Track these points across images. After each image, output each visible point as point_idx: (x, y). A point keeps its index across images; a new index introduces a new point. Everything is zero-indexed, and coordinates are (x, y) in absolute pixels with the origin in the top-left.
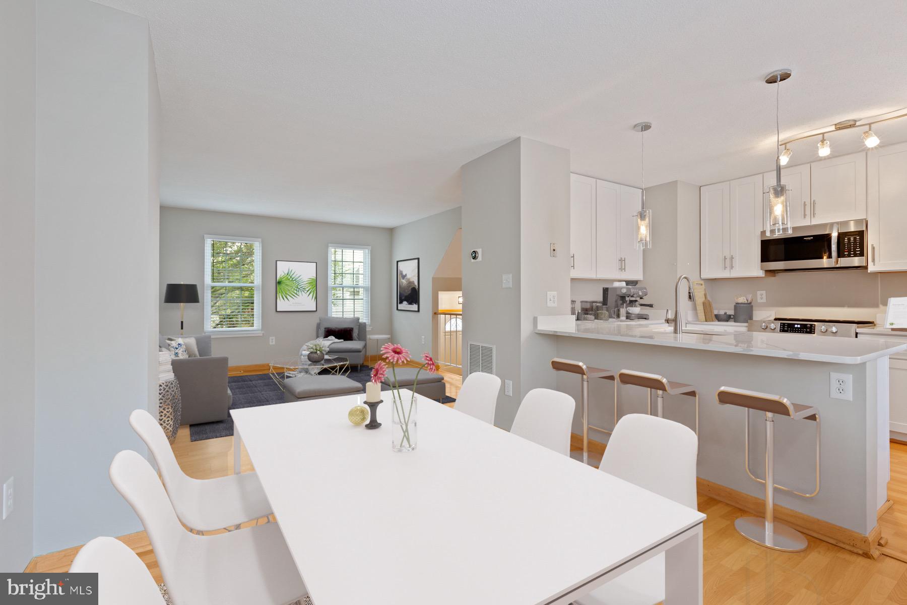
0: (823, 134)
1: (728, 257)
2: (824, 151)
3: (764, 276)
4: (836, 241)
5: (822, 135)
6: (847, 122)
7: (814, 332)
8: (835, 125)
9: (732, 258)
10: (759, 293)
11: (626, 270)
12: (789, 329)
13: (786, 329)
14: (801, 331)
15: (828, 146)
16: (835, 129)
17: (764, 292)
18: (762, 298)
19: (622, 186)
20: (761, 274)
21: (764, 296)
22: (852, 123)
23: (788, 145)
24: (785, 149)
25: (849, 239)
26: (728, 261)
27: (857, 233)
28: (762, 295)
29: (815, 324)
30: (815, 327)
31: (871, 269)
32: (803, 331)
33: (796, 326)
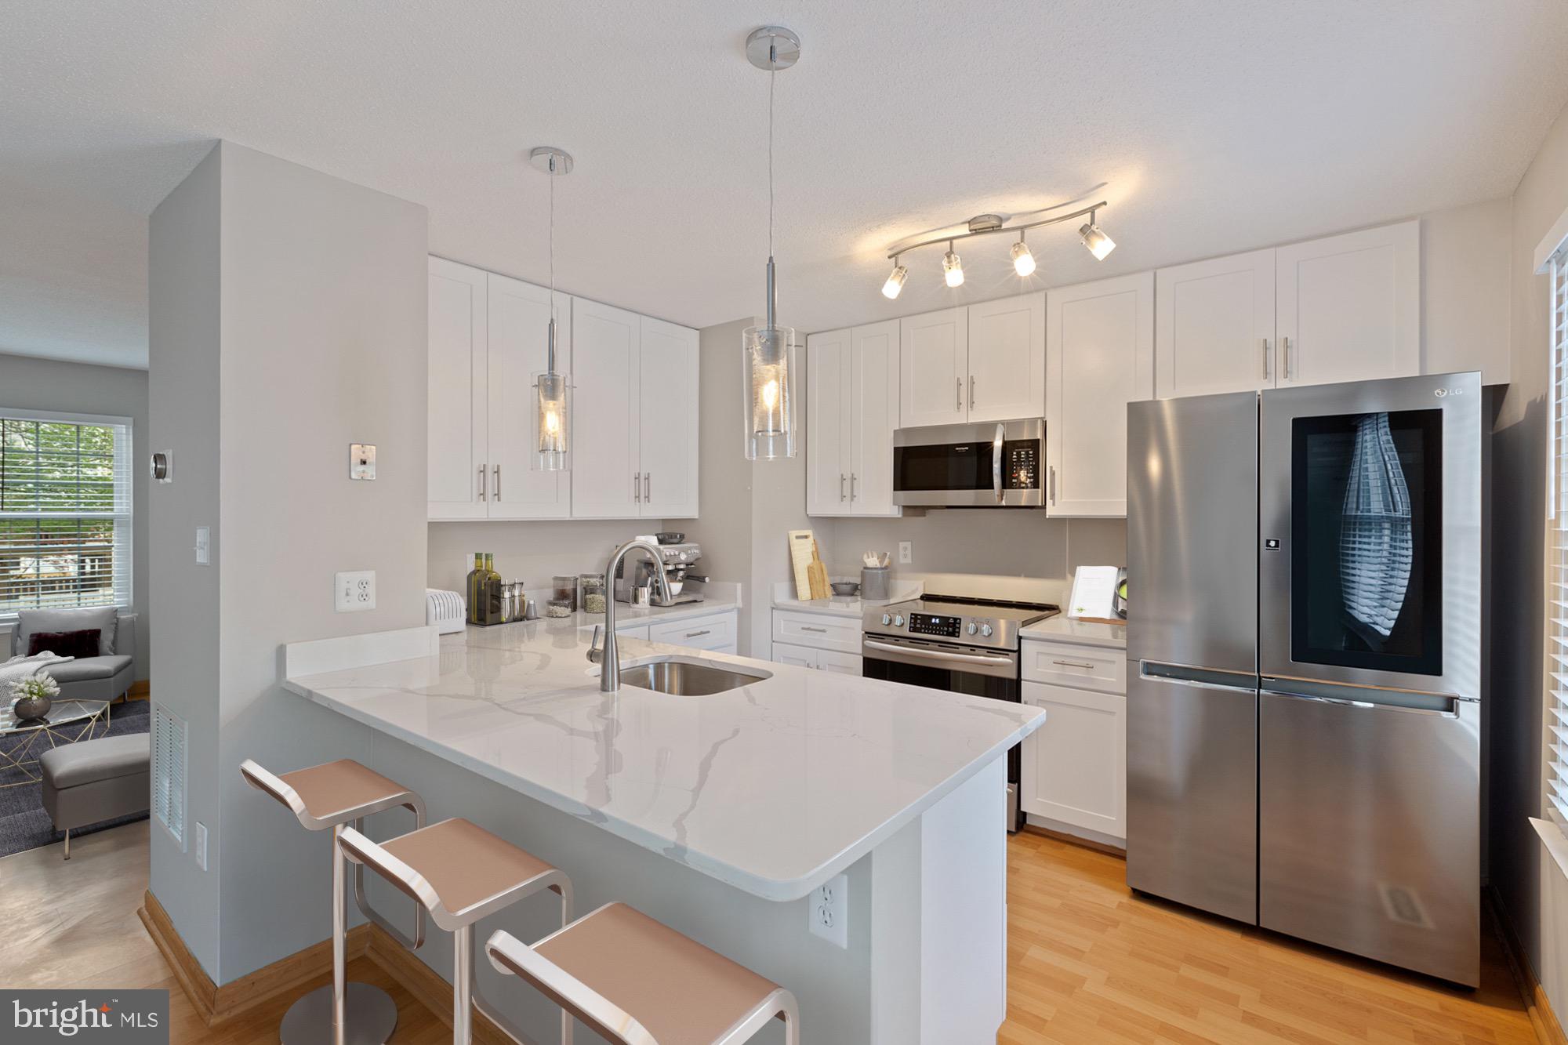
0: (951, 239)
1: (848, 476)
2: (955, 277)
3: (900, 516)
4: (1000, 456)
5: (948, 243)
6: (987, 218)
7: (959, 633)
8: (969, 222)
9: (853, 479)
10: (902, 545)
11: (651, 500)
12: (923, 626)
13: (918, 626)
14: (936, 630)
15: (959, 266)
16: (969, 233)
17: (908, 544)
18: (905, 556)
19: (643, 316)
20: (894, 512)
21: (909, 552)
22: (995, 222)
24: (896, 267)
25: (1019, 454)
26: (847, 484)
27: (1030, 444)
28: (905, 549)
29: (960, 619)
30: (960, 624)
31: (1051, 511)
32: (943, 631)
33: (933, 620)
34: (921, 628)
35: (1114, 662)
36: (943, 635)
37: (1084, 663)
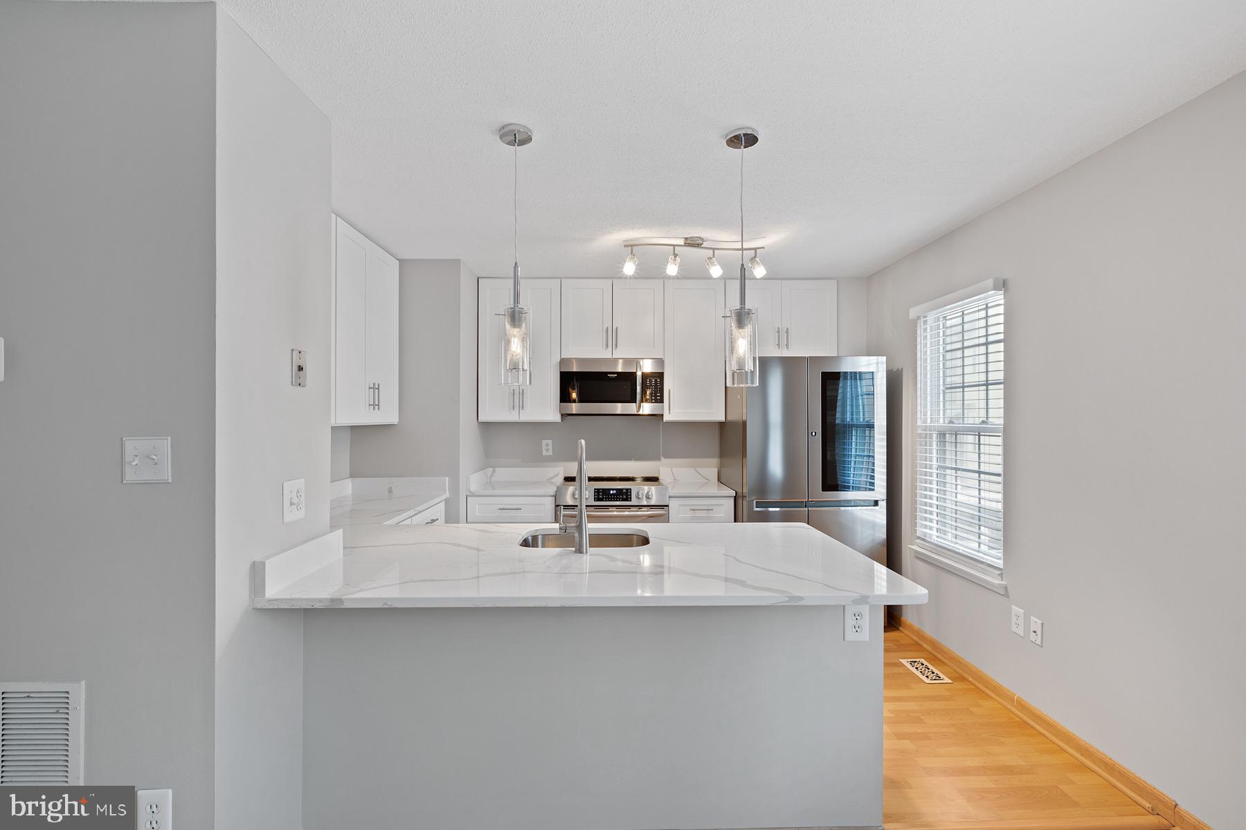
0: (675, 245)
2: (672, 270)
3: (559, 421)
4: (641, 382)
5: (673, 247)
7: (631, 498)
8: (686, 239)
9: (523, 393)
10: (544, 442)
12: (605, 497)
13: (601, 497)
14: (617, 498)
15: (677, 263)
16: (684, 244)
17: (550, 442)
18: (548, 450)
20: (556, 418)
21: (550, 447)
22: (700, 242)
23: (635, 248)
24: (631, 253)
25: (651, 382)
26: (516, 398)
27: (658, 375)
28: (547, 445)
29: (631, 489)
30: (631, 492)
31: (667, 418)
32: (619, 498)
33: (611, 492)
34: (603, 498)
35: (722, 505)
36: (619, 501)
37: (706, 508)
